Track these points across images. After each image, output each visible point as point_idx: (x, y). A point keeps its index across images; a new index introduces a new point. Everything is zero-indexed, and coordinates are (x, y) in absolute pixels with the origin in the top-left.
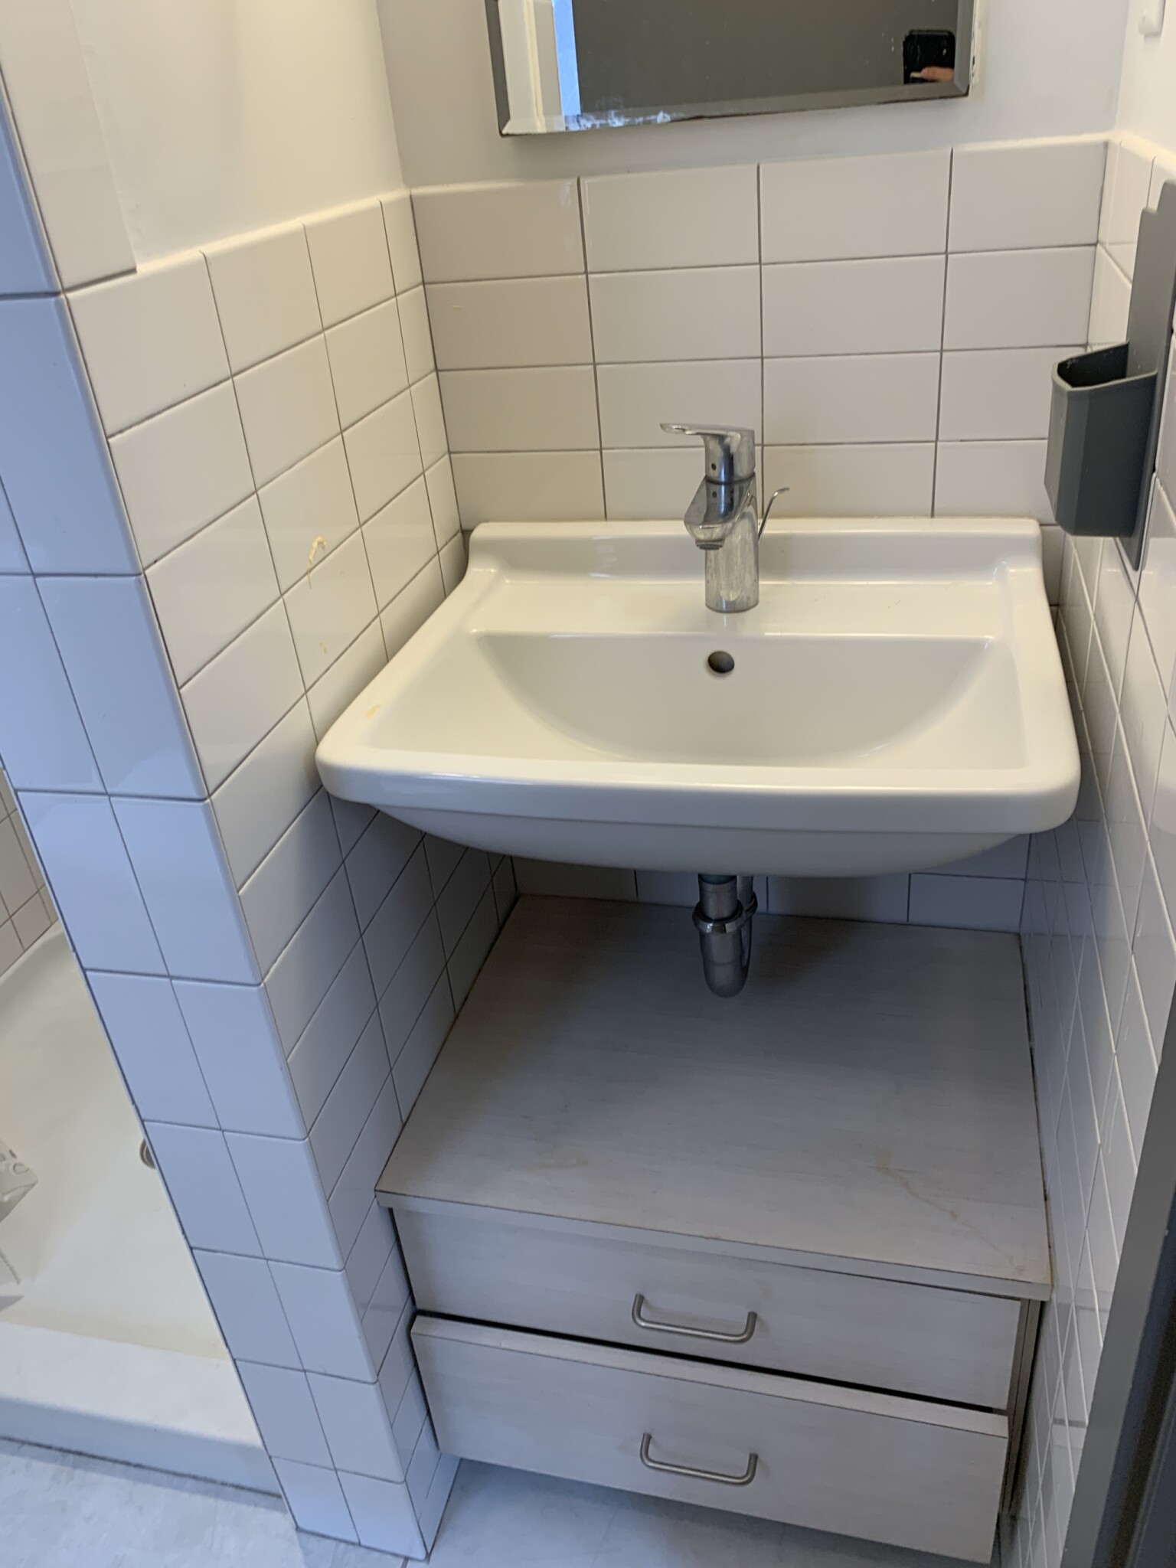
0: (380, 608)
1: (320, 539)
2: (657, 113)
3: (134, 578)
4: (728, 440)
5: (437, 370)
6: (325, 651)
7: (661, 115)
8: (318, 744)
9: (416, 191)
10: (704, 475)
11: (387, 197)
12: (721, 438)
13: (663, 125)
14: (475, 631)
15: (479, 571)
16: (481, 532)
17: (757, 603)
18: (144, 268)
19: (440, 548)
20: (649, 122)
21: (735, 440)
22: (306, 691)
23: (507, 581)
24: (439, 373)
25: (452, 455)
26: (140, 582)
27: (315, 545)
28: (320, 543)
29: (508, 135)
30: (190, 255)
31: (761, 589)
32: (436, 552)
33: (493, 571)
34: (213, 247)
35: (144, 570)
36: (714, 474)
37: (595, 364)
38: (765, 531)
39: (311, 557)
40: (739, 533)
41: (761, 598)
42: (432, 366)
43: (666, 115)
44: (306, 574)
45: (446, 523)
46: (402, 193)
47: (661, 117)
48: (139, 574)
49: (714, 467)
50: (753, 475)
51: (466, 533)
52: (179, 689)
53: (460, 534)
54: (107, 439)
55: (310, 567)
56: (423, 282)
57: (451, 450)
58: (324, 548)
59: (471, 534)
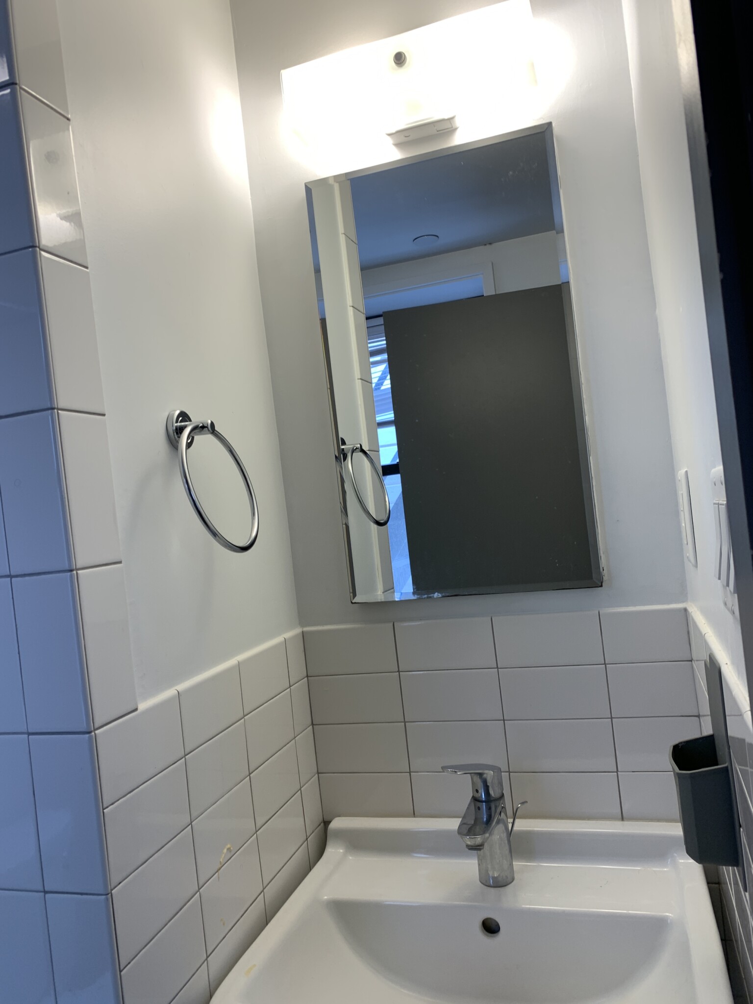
0: (265, 886)
1: (229, 846)
2: (434, 593)
3: (104, 897)
4: (485, 776)
5: (313, 724)
6: (224, 924)
8: (211, 998)
9: (305, 629)
10: (472, 795)
11: (288, 635)
12: (480, 775)
13: (437, 598)
14: (326, 897)
15: (333, 851)
16: (336, 824)
17: (513, 879)
18: (142, 706)
19: (308, 835)
20: (430, 597)
21: (489, 774)
22: (208, 957)
23: (351, 858)
24: (314, 726)
25: (319, 775)
26: (107, 899)
27: (225, 851)
28: (229, 849)
29: (355, 603)
30: (171, 692)
31: (515, 868)
32: (305, 838)
33: (341, 851)
34: (182, 687)
35: (112, 890)
36: (477, 795)
37: (405, 722)
38: (515, 828)
39: (221, 860)
40: (497, 834)
41: (516, 876)
42: (310, 722)
43: (439, 594)
44: (217, 871)
45: (313, 814)
46: (298, 631)
47: (436, 595)
48: (108, 894)
49: (477, 791)
50: (503, 795)
51: (326, 823)
52: (121, 971)
53: (322, 824)
54: (103, 809)
55: (220, 866)
56: (307, 676)
57: (319, 771)
58: (230, 851)
59: (329, 824)
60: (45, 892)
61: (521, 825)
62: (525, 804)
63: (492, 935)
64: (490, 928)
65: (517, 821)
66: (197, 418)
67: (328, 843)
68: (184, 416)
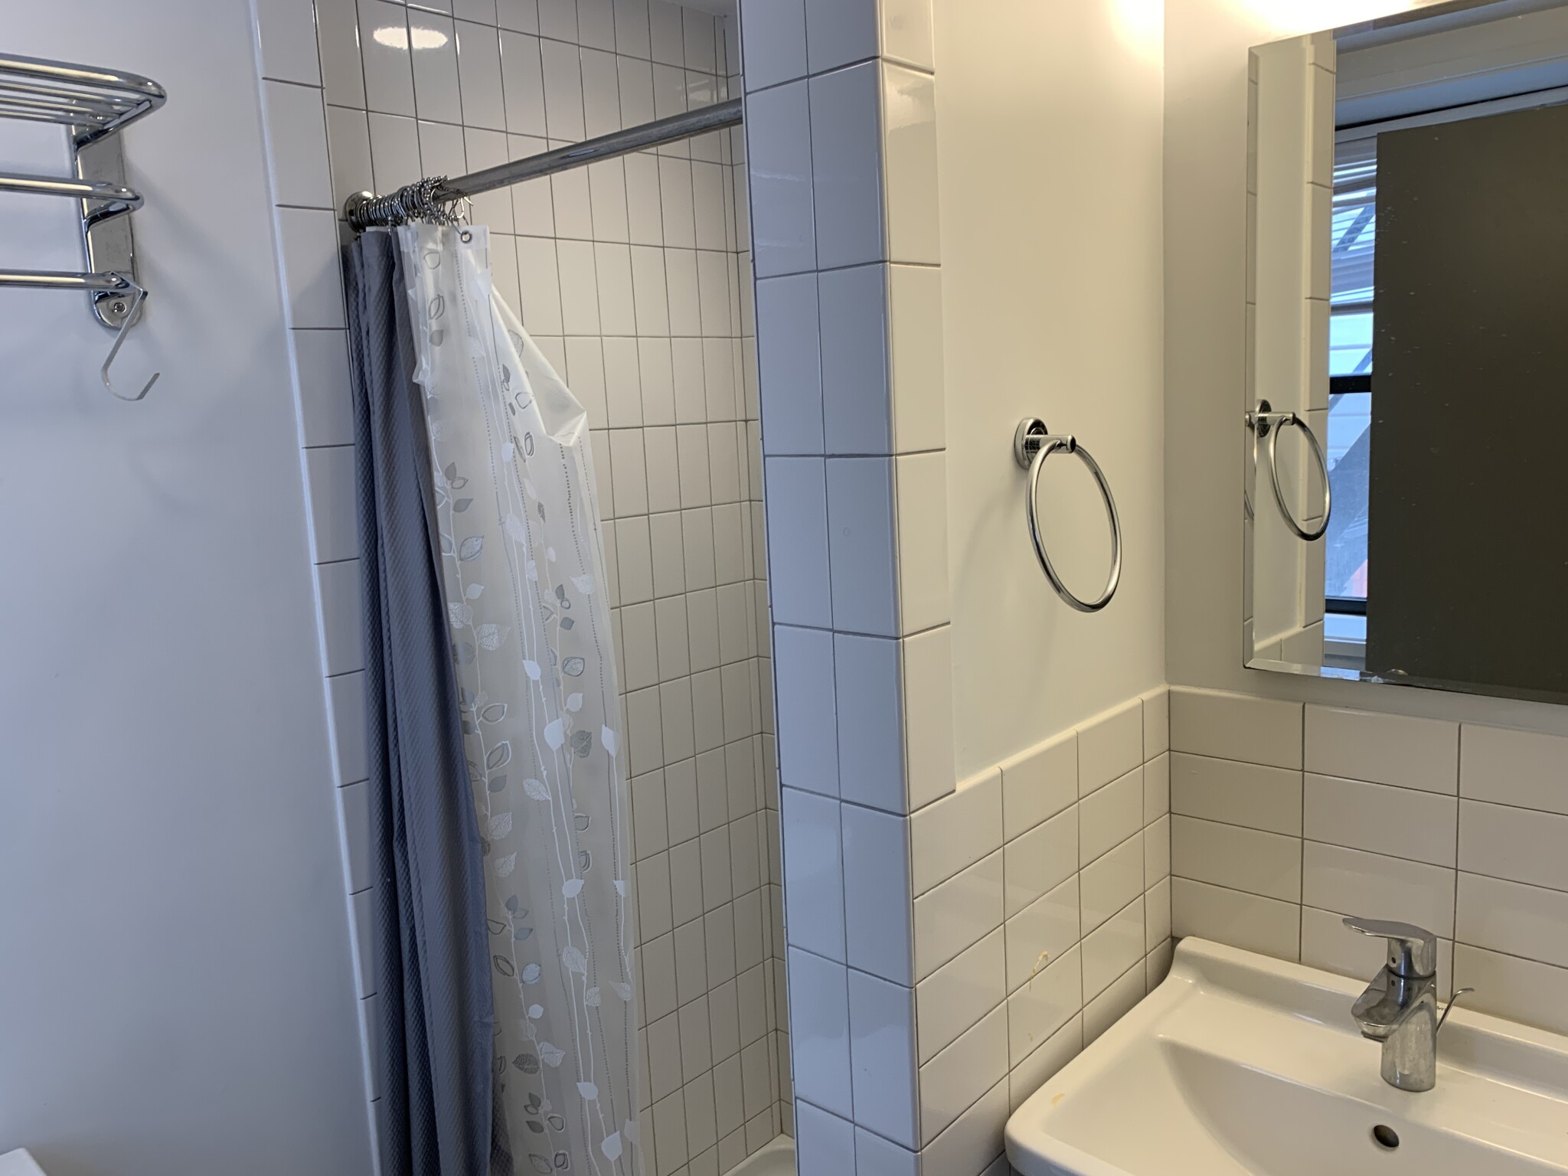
0: (1084, 1004)
1: (1045, 953)
2: (1372, 676)
3: (908, 989)
4: (1409, 944)
5: (1170, 812)
6: (1031, 1039)
7: (1376, 677)
8: (1010, 1116)
9: (1174, 688)
10: (1386, 963)
11: (1146, 696)
12: (1403, 942)
13: (1375, 684)
14: (1161, 1036)
15: (1178, 978)
16: (1186, 945)
17: (1432, 1086)
18: (961, 787)
19: (1148, 950)
20: (1365, 681)
21: (1416, 944)
22: (1010, 1071)
23: (1202, 993)
24: (1172, 815)
25: (1173, 877)
26: (911, 993)
27: (1041, 957)
28: (1045, 956)
29: (1249, 668)
30: (992, 771)
31: (1438, 1072)
32: (1144, 954)
33: (1190, 981)
34: (1006, 763)
35: (916, 984)
36: (1393, 966)
37: (1303, 839)
38: (1448, 1018)
39: (1035, 968)
40: (1416, 1025)
41: (1437, 1081)
42: (1167, 809)
43: (1380, 679)
44: (1030, 980)
45: (1158, 927)
46: (1162, 689)
47: (1375, 679)
48: (912, 987)
49: (1394, 961)
50: (1434, 974)
51: (1175, 940)
52: (919, 1068)
53: (1169, 939)
54: (913, 899)
55: (1033, 974)
56: (1170, 750)
57: (1173, 873)
58: (1047, 959)
59: (1179, 941)
60: (848, 967)
61: (1458, 1017)
62: (1470, 992)
63: (1388, 1148)
64: (1385, 1138)
65: (1453, 1009)
66: (1057, 431)
67: (1173, 966)
68: (1038, 426)
